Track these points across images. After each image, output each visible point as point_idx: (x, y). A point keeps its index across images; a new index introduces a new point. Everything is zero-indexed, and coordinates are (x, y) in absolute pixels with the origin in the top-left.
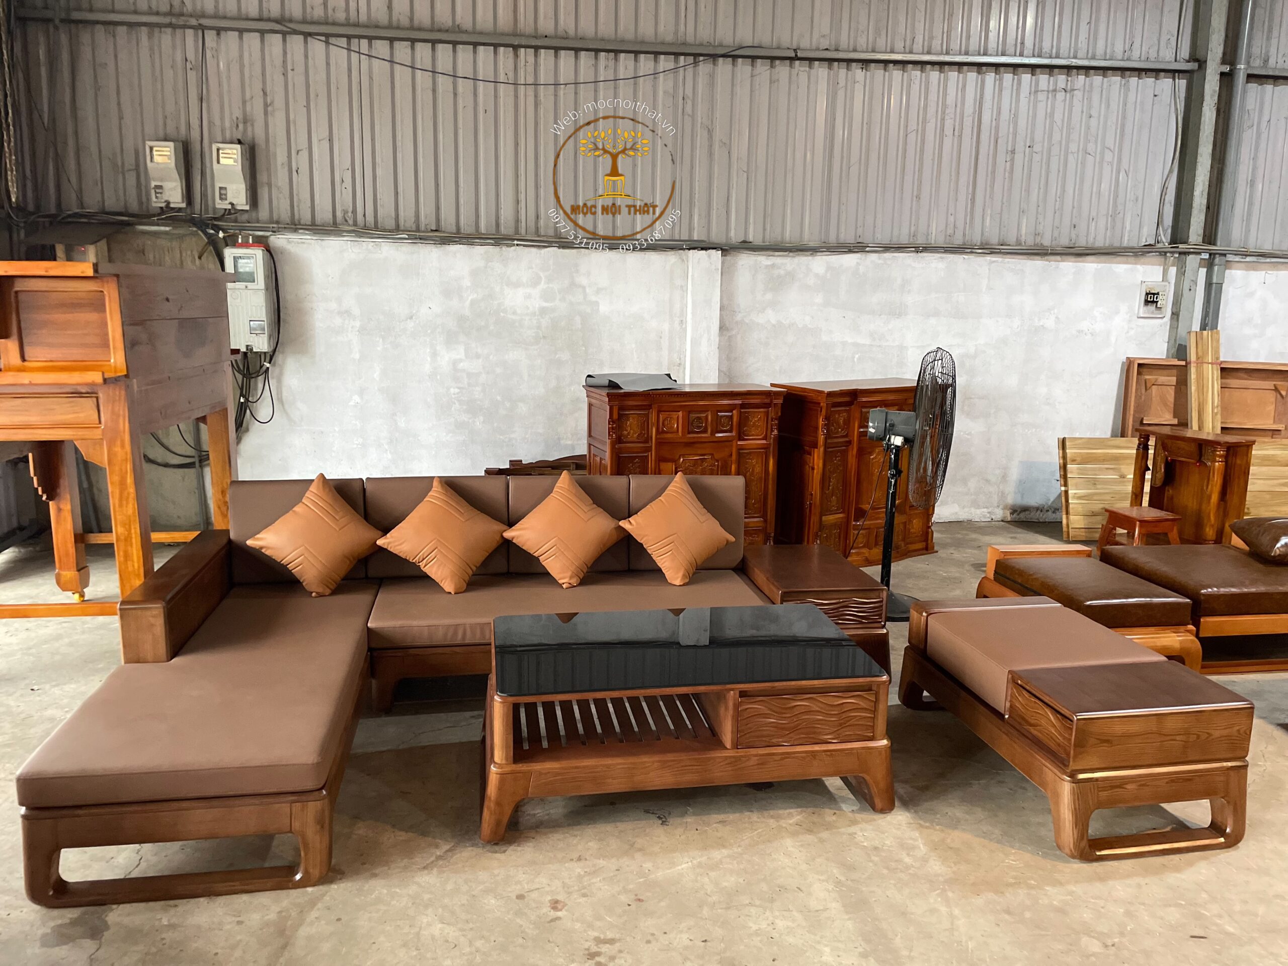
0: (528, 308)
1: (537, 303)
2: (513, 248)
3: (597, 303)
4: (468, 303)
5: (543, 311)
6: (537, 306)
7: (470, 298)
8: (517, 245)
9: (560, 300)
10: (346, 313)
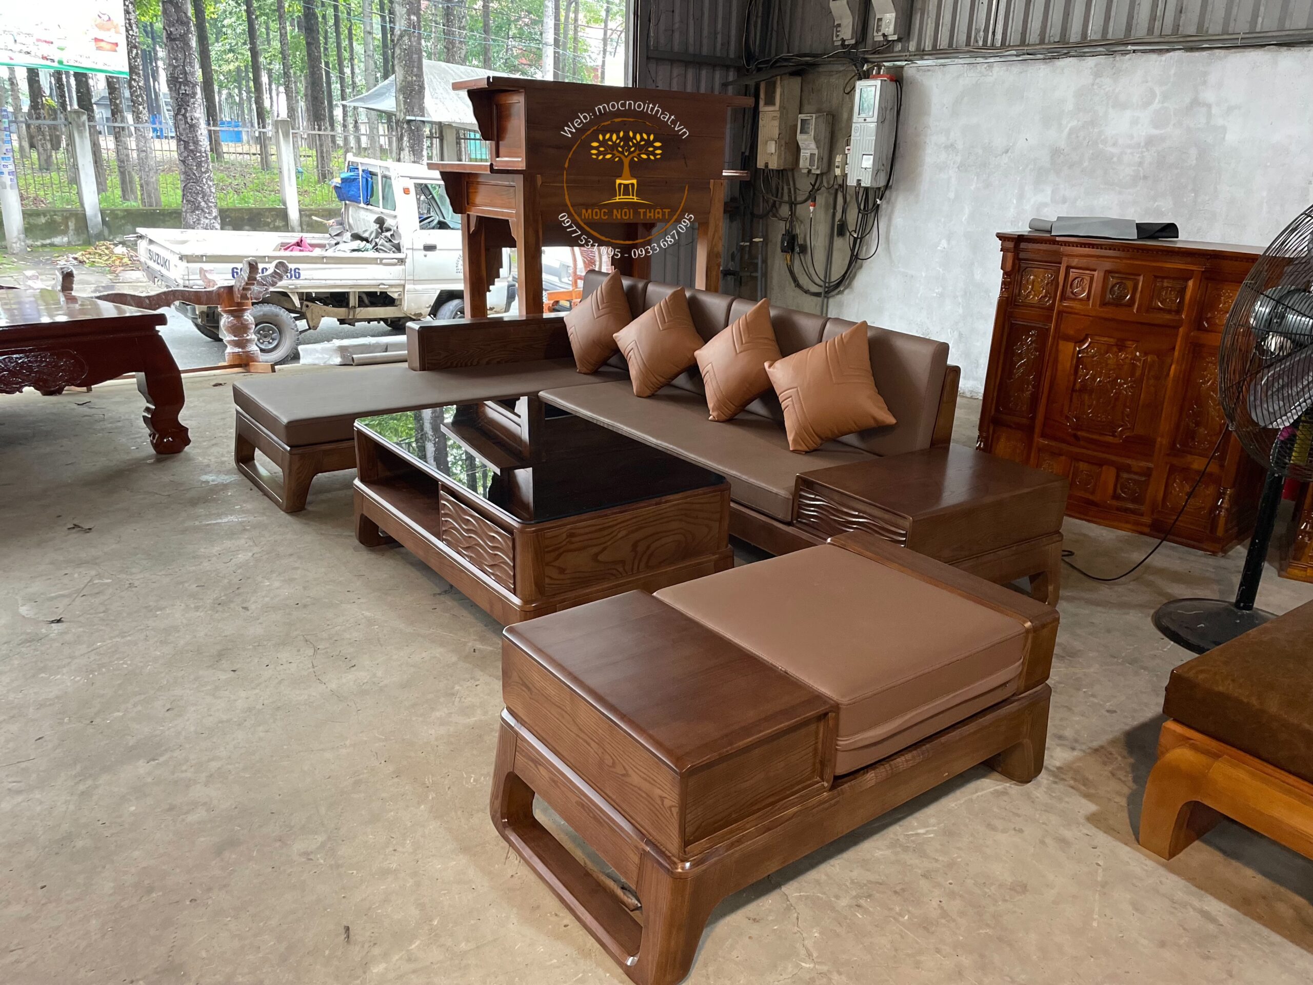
0: (1132, 137)
1: (1144, 130)
2: (1128, 56)
3: (1224, 129)
4: (1066, 131)
5: (1150, 142)
6: (1144, 134)
7: (1069, 125)
8: (1134, 51)
9: (1174, 125)
10: (950, 147)
